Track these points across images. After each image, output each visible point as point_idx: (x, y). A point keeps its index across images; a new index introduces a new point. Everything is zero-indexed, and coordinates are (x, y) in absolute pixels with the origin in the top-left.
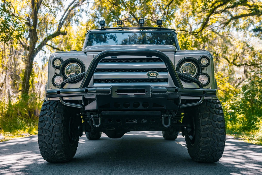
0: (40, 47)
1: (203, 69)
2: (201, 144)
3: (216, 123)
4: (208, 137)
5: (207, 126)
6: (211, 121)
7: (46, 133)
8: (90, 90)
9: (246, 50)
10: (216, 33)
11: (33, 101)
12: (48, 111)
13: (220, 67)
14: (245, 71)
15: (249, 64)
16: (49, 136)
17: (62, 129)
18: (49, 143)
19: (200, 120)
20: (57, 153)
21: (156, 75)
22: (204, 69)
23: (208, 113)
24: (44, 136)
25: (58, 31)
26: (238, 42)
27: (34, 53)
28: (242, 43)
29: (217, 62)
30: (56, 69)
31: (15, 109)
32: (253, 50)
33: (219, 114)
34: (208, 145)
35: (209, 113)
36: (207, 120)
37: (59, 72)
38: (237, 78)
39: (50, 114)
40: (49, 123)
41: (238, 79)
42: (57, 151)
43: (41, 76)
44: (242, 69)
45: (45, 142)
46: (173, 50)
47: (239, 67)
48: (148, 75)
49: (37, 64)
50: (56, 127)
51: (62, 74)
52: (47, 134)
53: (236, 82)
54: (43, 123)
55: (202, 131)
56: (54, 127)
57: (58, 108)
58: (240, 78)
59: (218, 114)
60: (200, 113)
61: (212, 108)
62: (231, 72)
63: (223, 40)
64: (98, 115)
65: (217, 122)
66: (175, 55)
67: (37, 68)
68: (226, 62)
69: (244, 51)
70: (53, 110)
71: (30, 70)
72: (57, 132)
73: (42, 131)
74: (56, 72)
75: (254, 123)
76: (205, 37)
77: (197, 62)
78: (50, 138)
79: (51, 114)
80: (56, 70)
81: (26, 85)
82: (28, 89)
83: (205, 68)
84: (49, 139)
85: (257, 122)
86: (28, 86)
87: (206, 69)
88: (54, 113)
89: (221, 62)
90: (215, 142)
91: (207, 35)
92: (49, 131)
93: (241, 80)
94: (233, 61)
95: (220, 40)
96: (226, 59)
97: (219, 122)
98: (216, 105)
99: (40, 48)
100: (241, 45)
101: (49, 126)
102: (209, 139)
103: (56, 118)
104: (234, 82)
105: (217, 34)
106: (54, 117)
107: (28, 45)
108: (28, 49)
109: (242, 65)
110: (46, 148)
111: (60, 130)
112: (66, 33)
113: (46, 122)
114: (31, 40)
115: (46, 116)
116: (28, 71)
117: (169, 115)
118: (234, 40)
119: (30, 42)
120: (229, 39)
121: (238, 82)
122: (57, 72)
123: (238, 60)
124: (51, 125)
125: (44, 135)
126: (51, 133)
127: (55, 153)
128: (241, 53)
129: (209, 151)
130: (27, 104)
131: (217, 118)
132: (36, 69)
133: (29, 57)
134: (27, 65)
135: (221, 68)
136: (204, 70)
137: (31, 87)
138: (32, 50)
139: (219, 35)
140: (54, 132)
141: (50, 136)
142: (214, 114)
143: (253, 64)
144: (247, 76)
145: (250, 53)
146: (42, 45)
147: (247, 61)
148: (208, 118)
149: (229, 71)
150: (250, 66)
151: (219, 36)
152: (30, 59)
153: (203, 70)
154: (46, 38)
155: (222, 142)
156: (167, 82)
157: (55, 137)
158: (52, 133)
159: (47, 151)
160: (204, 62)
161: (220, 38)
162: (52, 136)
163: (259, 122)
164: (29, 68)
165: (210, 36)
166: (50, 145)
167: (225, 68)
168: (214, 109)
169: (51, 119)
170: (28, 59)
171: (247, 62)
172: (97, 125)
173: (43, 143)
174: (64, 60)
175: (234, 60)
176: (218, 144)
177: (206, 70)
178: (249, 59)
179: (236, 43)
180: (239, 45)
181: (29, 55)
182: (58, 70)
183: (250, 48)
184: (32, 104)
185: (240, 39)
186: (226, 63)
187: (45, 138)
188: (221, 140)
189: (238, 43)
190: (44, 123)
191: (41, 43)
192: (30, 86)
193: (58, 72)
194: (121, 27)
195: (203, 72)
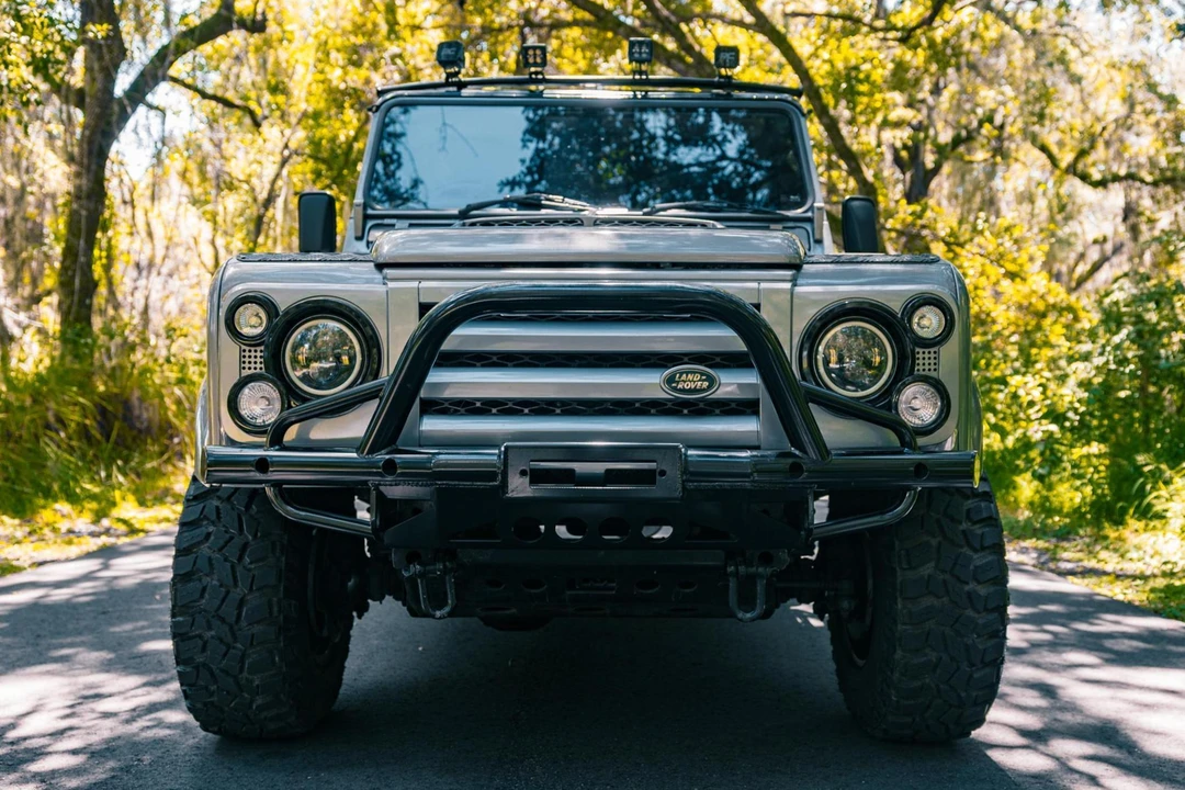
0: (138, 93)
1: (921, 356)
2: (897, 675)
3: (967, 588)
4: (927, 651)
5: (928, 601)
6: (944, 581)
7: (210, 628)
8: (407, 464)
9: (1139, 109)
10: (1001, 16)
11: (114, 362)
12: (211, 529)
13: (1009, 186)
14: (1129, 211)
15: (1149, 179)
16: (221, 641)
17: (279, 611)
18: (222, 671)
19: (899, 574)
20: (261, 708)
21: (706, 384)
22: (927, 356)
23: (934, 542)
24: (200, 643)
25: (224, 12)
26: (1106, 62)
27: (109, 124)
28: (1125, 68)
29: (999, 159)
30: (244, 347)
31: (35, 401)
32: (1175, 110)
33: (983, 548)
34: (927, 681)
35: (940, 543)
36: (927, 572)
37: (258, 360)
38: (1090, 238)
39: (222, 542)
40: (221, 586)
41: (1095, 242)
42: (259, 701)
43: (150, 235)
44: (1116, 197)
45: (204, 665)
46: (786, 261)
47: (1100, 189)
48: (670, 380)
49: (126, 179)
50: (253, 600)
51: (275, 370)
52: (213, 633)
53: (1082, 256)
54: (193, 586)
55: (904, 624)
56: (242, 602)
57: (258, 512)
58: (1105, 240)
59: (978, 547)
60: (897, 543)
61: (953, 520)
62: (1064, 209)
63: (1031, 54)
64: (445, 566)
65: (971, 586)
66: (798, 289)
67: (128, 198)
68: (1039, 163)
69: (1132, 107)
70: (236, 524)
71: (92, 206)
72: (258, 622)
73: (190, 619)
74: (247, 360)
75: (1148, 487)
76: (946, 41)
77: (894, 323)
78: (229, 647)
79: (227, 543)
80: (247, 354)
81: (77, 282)
82: (88, 301)
83: (932, 350)
84: (225, 655)
85: (1161, 484)
86: (90, 287)
87: (932, 355)
88: (238, 541)
89: (1016, 160)
90: (958, 668)
91: (958, 31)
92: (223, 620)
93: (1109, 247)
94: (1077, 159)
95: (1017, 54)
96: (1044, 149)
97: (979, 583)
98: (969, 503)
99: (137, 95)
100: (1118, 77)
101: (221, 596)
102: (933, 656)
103: (251, 563)
104: (1073, 256)
105: (1007, 21)
106: (240, 559)
107: (77, 80)
108: (79, 98)
109: (1116, 178)
110: (213, 688)
111: (271, 613)
112: (265, 20)
113: (209, 579)
114: (94, 56)
115: (205, 549)
116: (84, 213)
117: (761, 570)
118: (1084, 54)
119: (89, 69)
120: (1062, 47)
121: (1094, 255)
122: (253, 360)
123: (1100, 152)
124: (228, 593)
125: (200, 636)
126: (231, 628)
127: (251, 707)
128: (1116, 121)
129: (929, 707)
130: (89, 375)
131: (972, 567)
132: (125, 202)
133: (85, 146)
134: (78, 182)
135: (1015, 189)
136: (927, 362)
137: (103, 290)
138: (97, 110)
139: (1018, 28)
140: (244, 623)
141: (229, 639)
142: (962, 547)
143: (1169, 174)
144: (1134, 231)
145: (1157, 124)
146: (146, 83)
147: (1143, 160)
148: (933, 564)
149: (1055, 203)
150: (1155, 184)
151: (1015, 33)
152: (90, 153)
153: (921, 362)
154: (165, 48)
155: (987, 670)
156: (756, 413)
157: (252, 644)
158: (236, 628)
159: (215, 699)
160: (928, 322)
161: (1020, 43)
162: (235, 642)
163: (1172, 487)
164: (89, 197)
165: (974, 36)
166: (231, 680)
167: (1033, 190)
168: (964, 526)
169: (229, 564)
170: (81, 154)
171: (1139, 166)
172: (440, 608)
173: (197, 668)
174: (282, 308)
175: (1082, 154)
176: (971, 676)
177: (932, 361)
178: (1152, 152)
179: (1094, 71)
180: (1108, 77)
181: (87, 133)
182: (253, 354)
183: (1161, 97)
184: (112, 375)
185: (1116, 52)
186: (1043, 168)
187: (204, 649)
188: (982, 662)
189: (1104, 70)
190: (199, 586)
191: (142, 75)
192: (96, 285)
193: (256, 363)
194: (540, 77)
195: (921, 368)
